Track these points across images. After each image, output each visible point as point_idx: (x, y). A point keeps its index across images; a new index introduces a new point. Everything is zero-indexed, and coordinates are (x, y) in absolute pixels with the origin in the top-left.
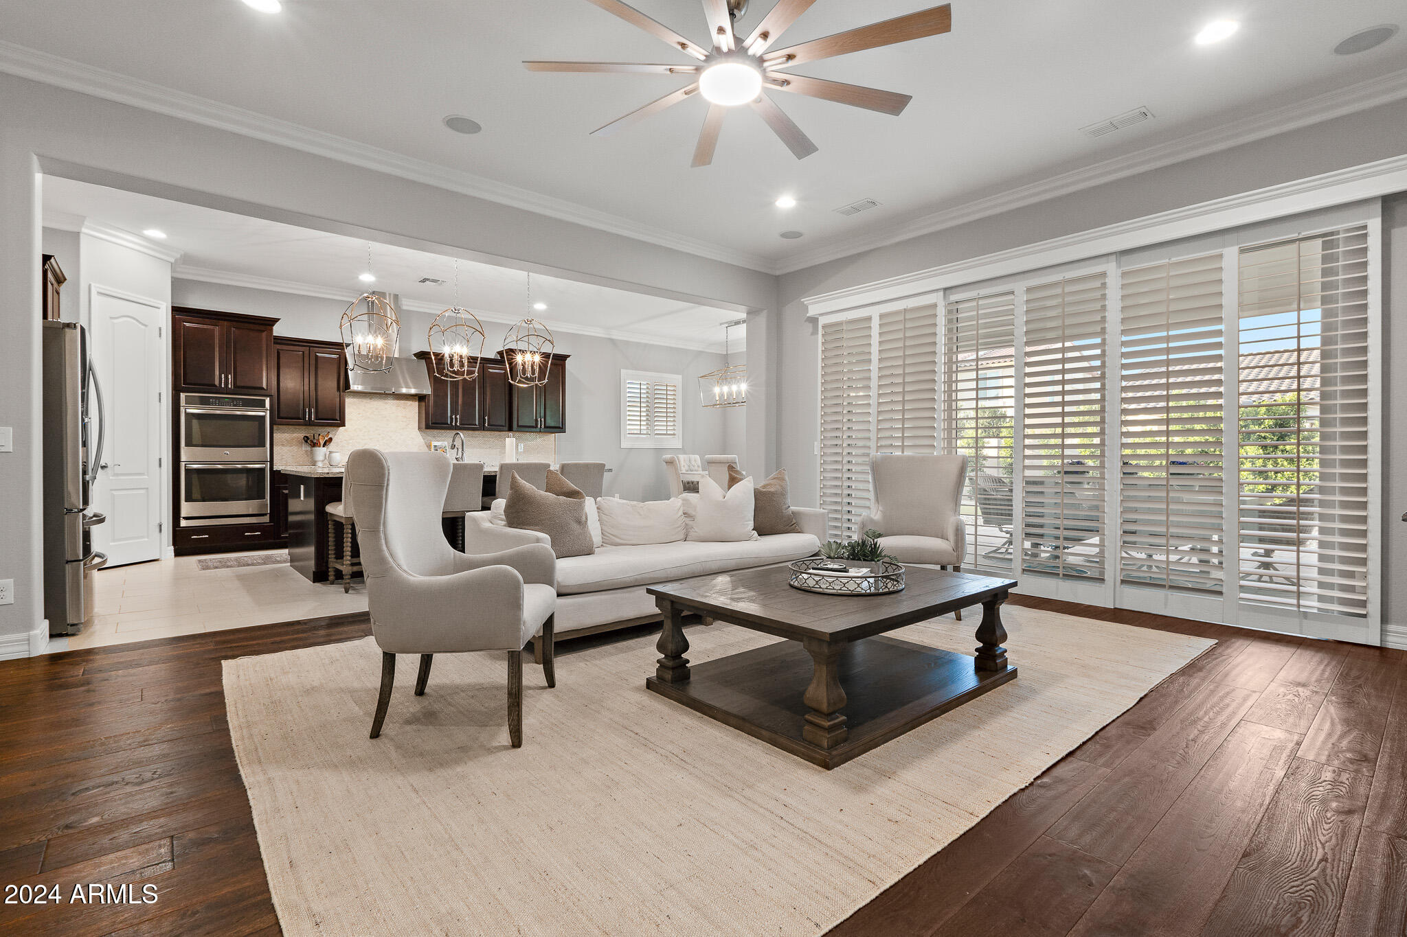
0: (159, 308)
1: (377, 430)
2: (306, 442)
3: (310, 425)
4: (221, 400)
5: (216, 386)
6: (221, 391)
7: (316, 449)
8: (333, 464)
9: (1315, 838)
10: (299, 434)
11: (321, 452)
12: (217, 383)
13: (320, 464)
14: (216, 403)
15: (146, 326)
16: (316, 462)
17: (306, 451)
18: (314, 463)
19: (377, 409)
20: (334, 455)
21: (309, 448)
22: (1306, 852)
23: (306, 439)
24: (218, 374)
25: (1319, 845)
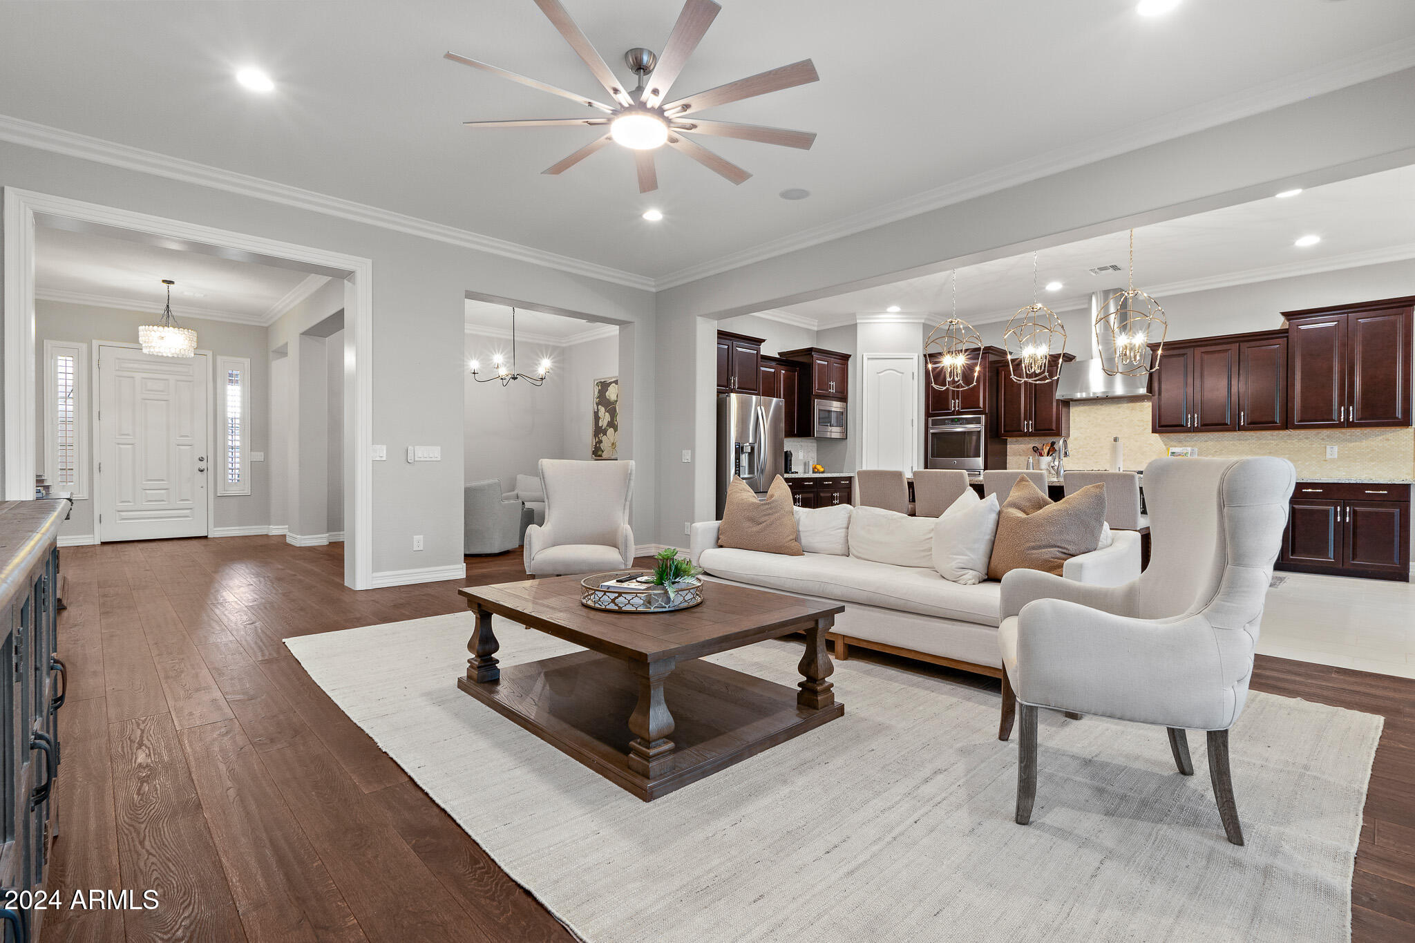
0: (912, 359)
9: (159, 855)
11: (1044, 462)
15: (903, 373)
22: (159, 838)
23: (1035, 449)
25: (153, 851)
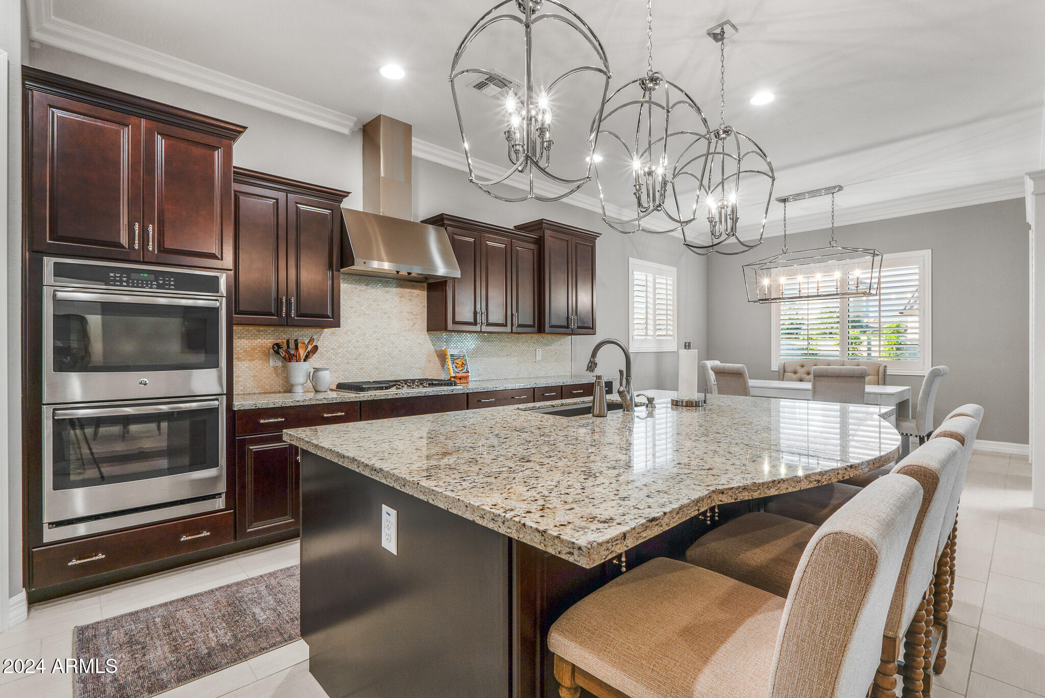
1: (375, 332)
2: (277, 353)
3: (287, 325)
4: (133, 275)
5: (123, 247)
6: (132, 258)
7: (294, 365)
8: (320, 389)
10: (266, 339)
11: (300, 371)
12: (124, 240)
13: (299, 390)
14: (121, 281)
16: (292, 386)
17: (276, 368)
18: (289, 389)
19: (375, 301)
20: (322, 374)
21: (279, 364)
23: (277, 348)
24: (126, 222)
